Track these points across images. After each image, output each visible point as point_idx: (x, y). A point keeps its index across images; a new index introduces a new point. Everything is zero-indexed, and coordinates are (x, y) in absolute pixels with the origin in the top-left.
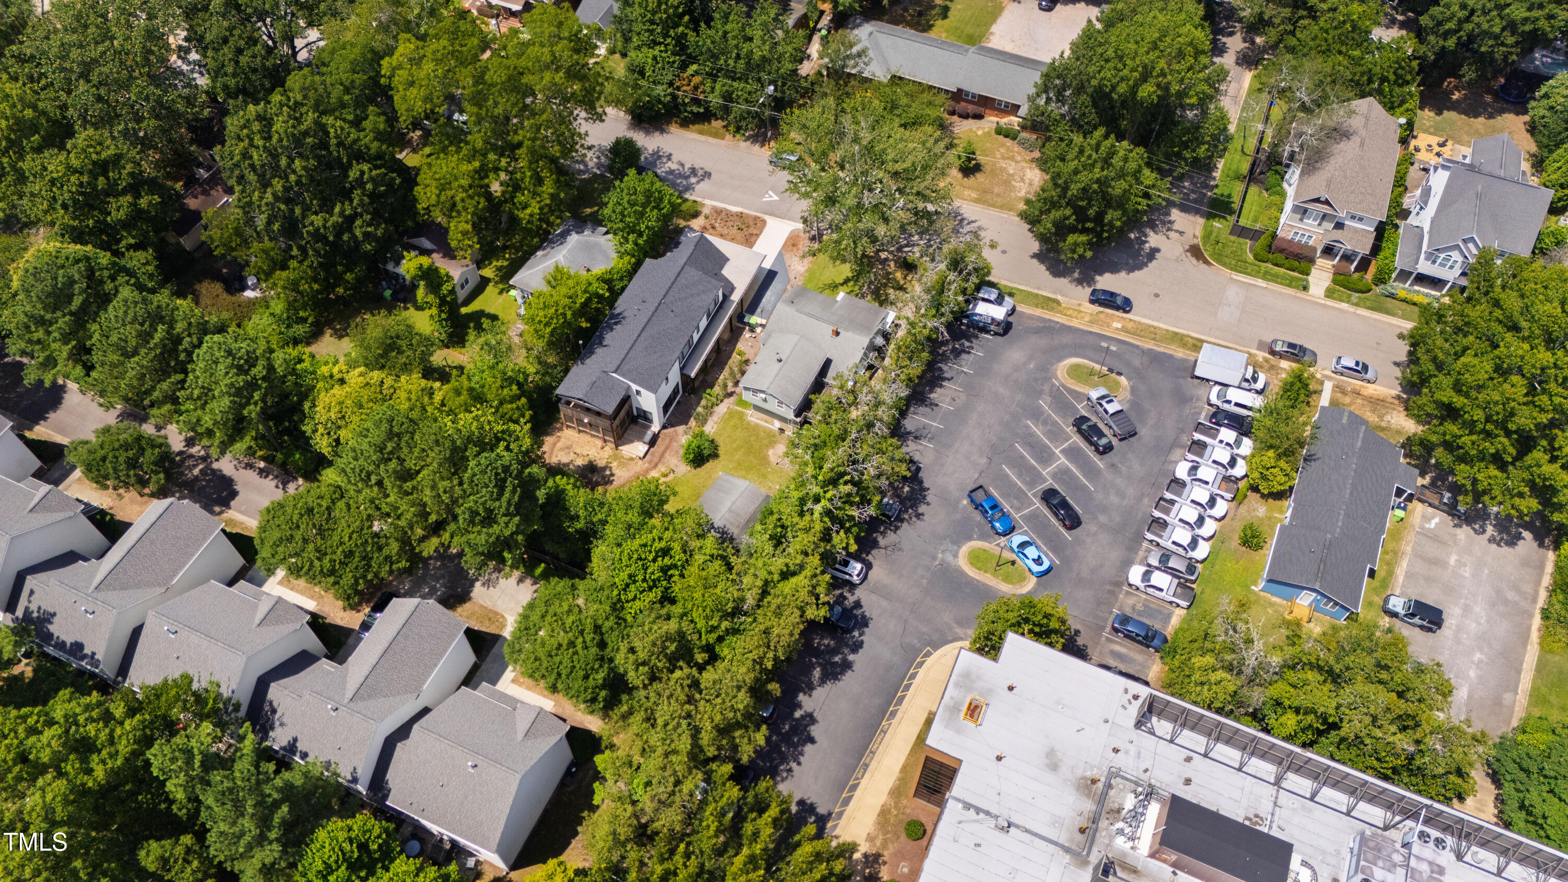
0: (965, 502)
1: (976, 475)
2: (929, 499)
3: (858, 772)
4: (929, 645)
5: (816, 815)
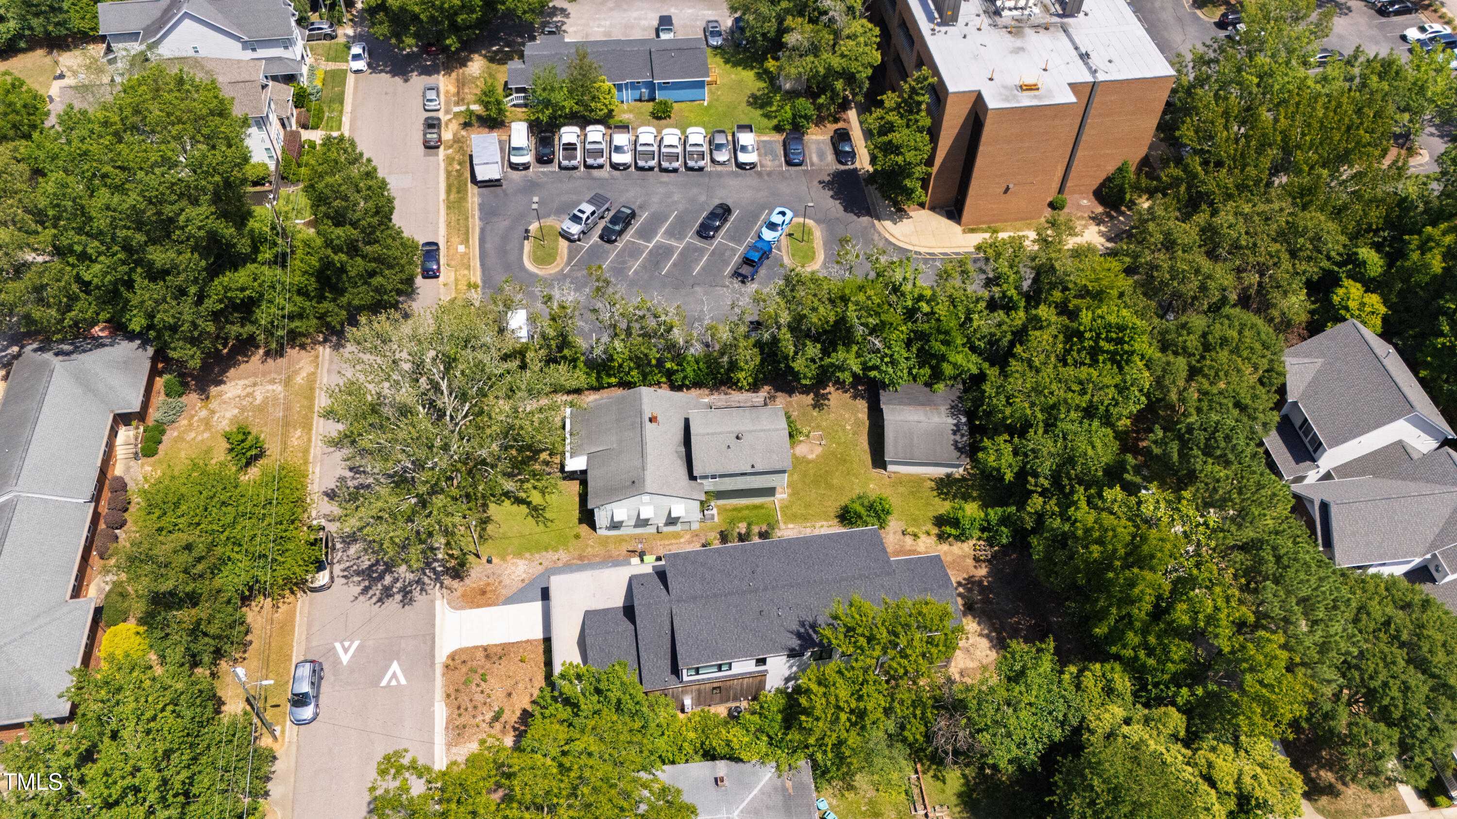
1: (719, 288)
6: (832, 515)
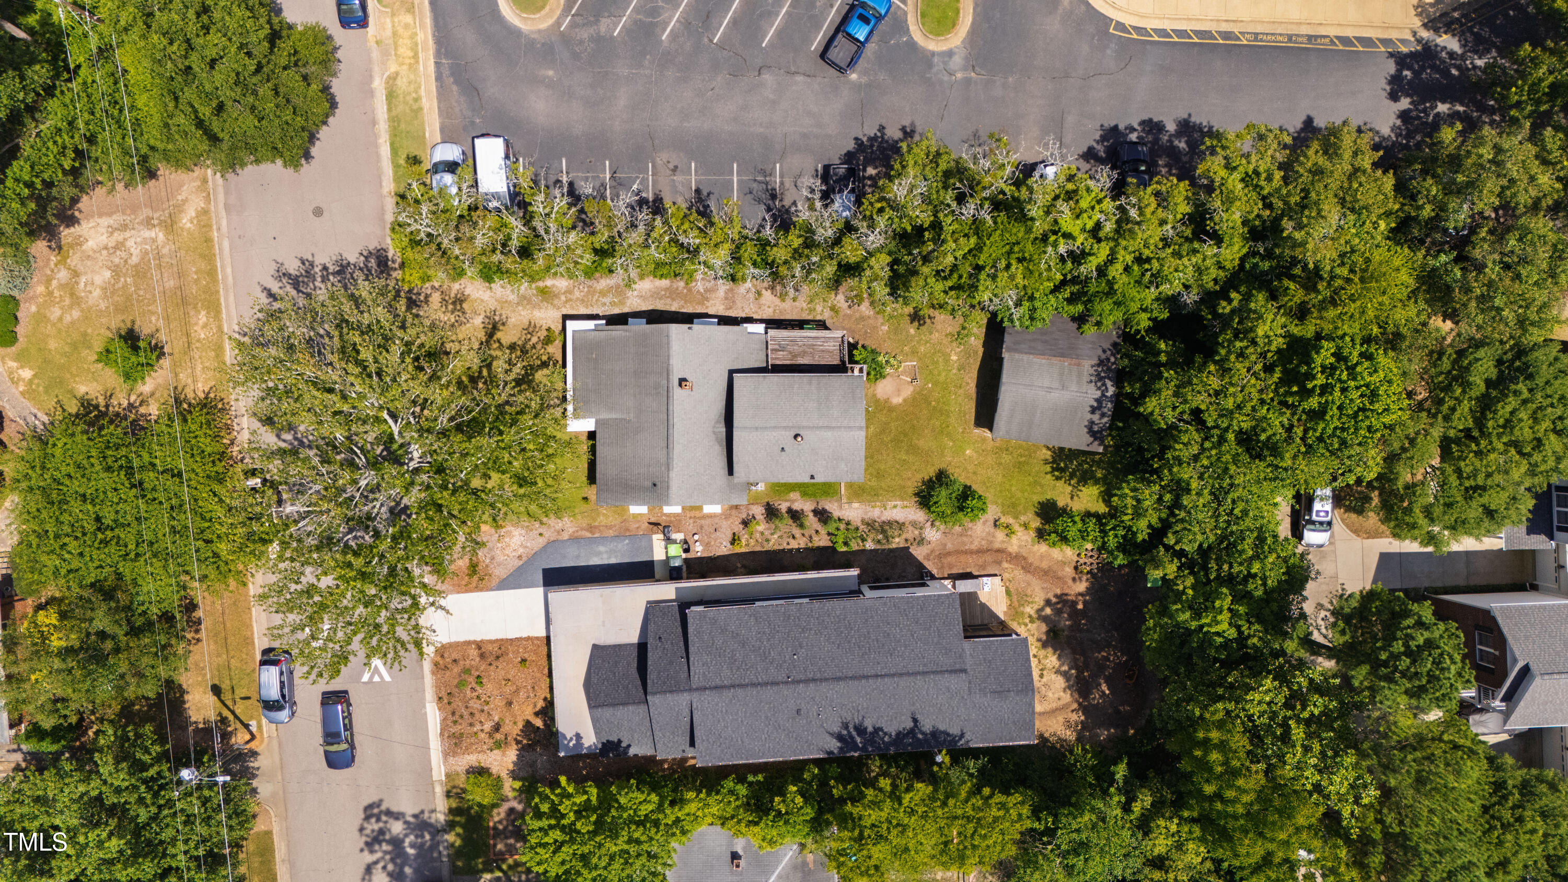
0: (854, 76)
1: (799, 78)
2: (872, 131)
3: (1323, 45)
4: (1107, 32)
5: (1399, 71)
6: (911, 491)
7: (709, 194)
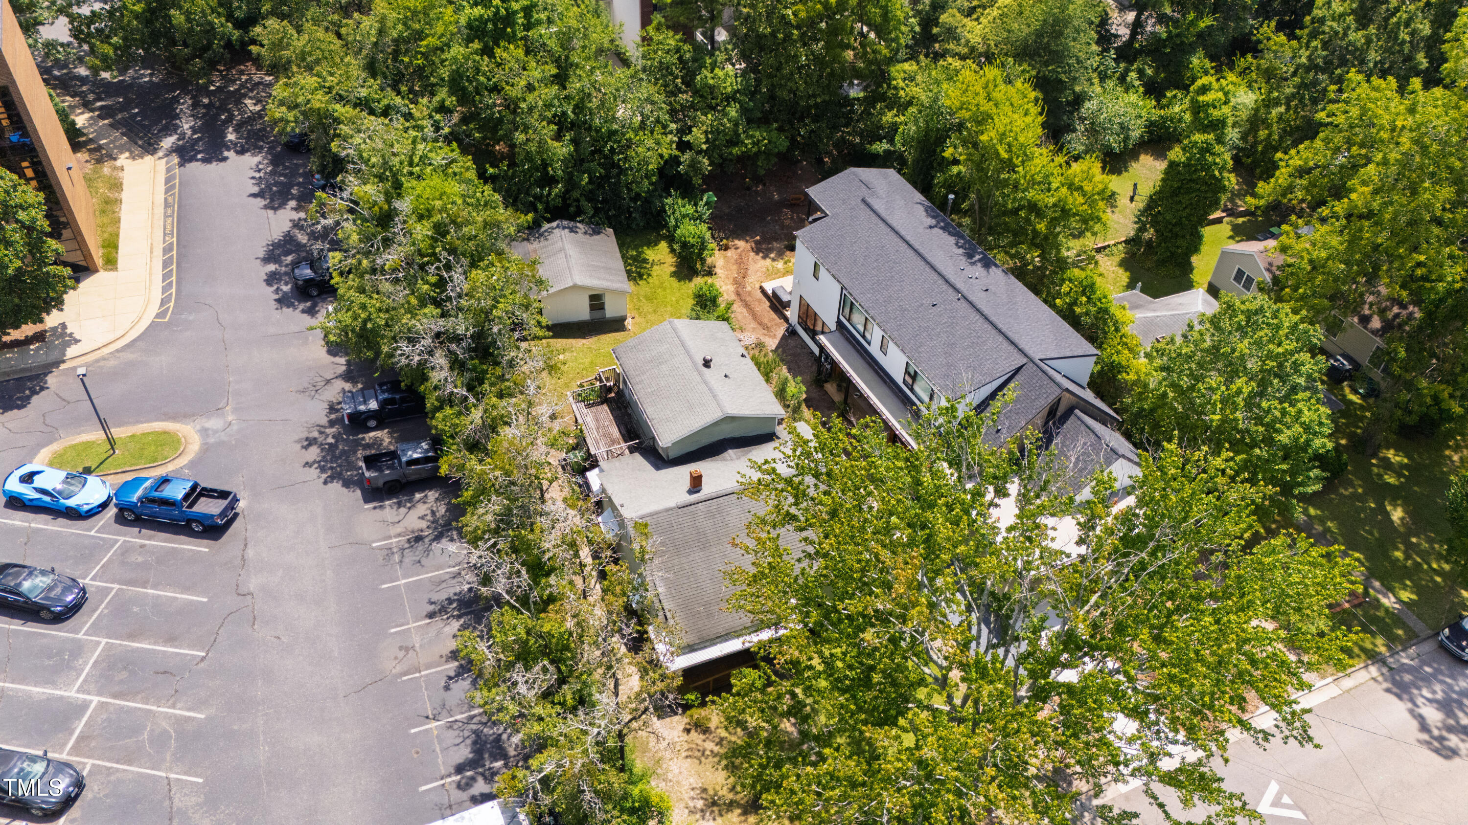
0: (241, 488)
4: (168, 323)
7: (432, 603)
